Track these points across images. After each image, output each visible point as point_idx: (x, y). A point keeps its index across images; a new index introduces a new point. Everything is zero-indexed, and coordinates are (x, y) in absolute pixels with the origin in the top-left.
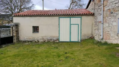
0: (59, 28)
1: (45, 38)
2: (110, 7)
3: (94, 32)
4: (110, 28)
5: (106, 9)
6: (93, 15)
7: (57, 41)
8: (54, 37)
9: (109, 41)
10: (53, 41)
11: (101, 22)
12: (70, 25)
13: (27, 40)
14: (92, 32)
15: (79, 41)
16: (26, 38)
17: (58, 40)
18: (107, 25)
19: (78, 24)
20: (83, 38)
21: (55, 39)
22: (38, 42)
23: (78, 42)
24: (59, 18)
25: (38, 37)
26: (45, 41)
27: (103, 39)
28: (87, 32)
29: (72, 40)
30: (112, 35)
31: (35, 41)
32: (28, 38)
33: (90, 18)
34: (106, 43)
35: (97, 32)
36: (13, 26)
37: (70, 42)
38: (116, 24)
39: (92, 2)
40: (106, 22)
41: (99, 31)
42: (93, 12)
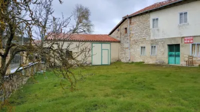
2: (135, 39)
3: (120, 56)
4: (135, 52)
5: (132, 39)
6: (119, 42)
7: (91, 65)
8: (88, 61)
9: (135, 61)
10: (86, 65)
11: (128, 48)
12: (102, 50)
14: (119, 56)
17: (91, 63)
18: (133, 50)
19: (108, 50)
20: (112, 61)
21: (88, 63)
23: (108, 65)
24: (92, 43)
27: (130, 60)
28: (115, 56)
29: (103, 64)
30: (137, 57)
34: (133, 63)
35: (124, 55)
37: (102, 65)
38: (139, 49)
39: (116, 31)
40: (132, 48)
41: (126, 54)
42: (118, 39)
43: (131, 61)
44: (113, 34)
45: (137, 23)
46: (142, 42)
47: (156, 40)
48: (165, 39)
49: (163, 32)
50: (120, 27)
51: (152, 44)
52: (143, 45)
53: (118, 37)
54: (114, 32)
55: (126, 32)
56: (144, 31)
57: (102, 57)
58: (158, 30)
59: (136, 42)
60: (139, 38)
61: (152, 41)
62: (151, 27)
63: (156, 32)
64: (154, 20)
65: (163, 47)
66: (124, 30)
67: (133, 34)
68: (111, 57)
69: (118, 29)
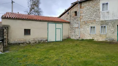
0: (48, 31)
1: (36, 40)
2: (85, 20)
4: (85, 31)
7: (47, 42)
8: (44, 38)
10: (43, 41)
11: (78, 28)
12: (56, 29)
13: (18, 42)
15: (61, 40)
16: (16, 40)
17: (47, 40)
19: (61, 29)
20: (64, 38)
21: (44, 40)
22: (30, 43)
24: (48, 23)
25: (30, 39)
26: (36, 42)
27: (79, 38)
29: (57, 40)
30: (86, 35)
31: (27, 43)
32: (18, 40)
33: (67, 25)
36: (4, 28)
37: (56, 41)
38: (89, 29)
39: (66, 14)
40: (82, 28)
41: (76, 33)
42: (68, 21)
43: (81, 39)
44: (63, 16)
45: (87, 7)
46: (92, 23)
47: (106, 21)
48: (115, 20)
49: (113, 14)
50: (69, 11)
51: (101, 24)
52: (93, 26)
53: (67, 19)
54: (64, 15)
55: (76, 15)
56: (95, 14)
57: (56, 35)
58: (108, 13)
59: (86, 23)
60: (89, 20)
61: (102, 21)
62: (101, 10)
63: (106, 14)
64: (103, 4)
65: (113, 27)
66: (74, 14)
67: (83, 16)
68: (63, 35)
69: (68, 12)
